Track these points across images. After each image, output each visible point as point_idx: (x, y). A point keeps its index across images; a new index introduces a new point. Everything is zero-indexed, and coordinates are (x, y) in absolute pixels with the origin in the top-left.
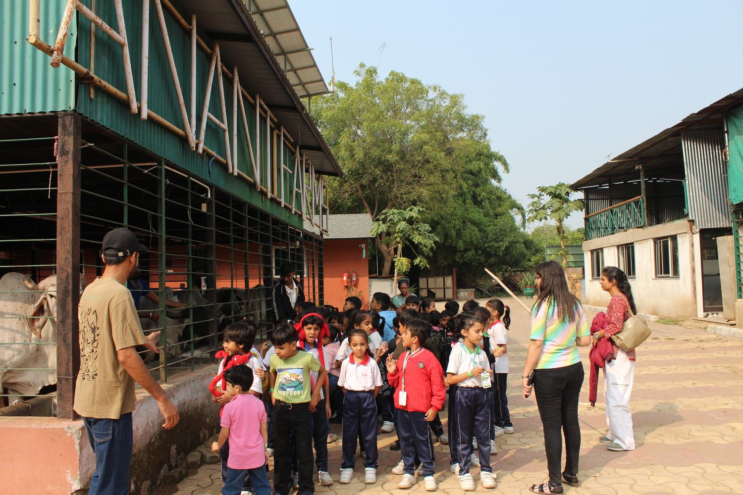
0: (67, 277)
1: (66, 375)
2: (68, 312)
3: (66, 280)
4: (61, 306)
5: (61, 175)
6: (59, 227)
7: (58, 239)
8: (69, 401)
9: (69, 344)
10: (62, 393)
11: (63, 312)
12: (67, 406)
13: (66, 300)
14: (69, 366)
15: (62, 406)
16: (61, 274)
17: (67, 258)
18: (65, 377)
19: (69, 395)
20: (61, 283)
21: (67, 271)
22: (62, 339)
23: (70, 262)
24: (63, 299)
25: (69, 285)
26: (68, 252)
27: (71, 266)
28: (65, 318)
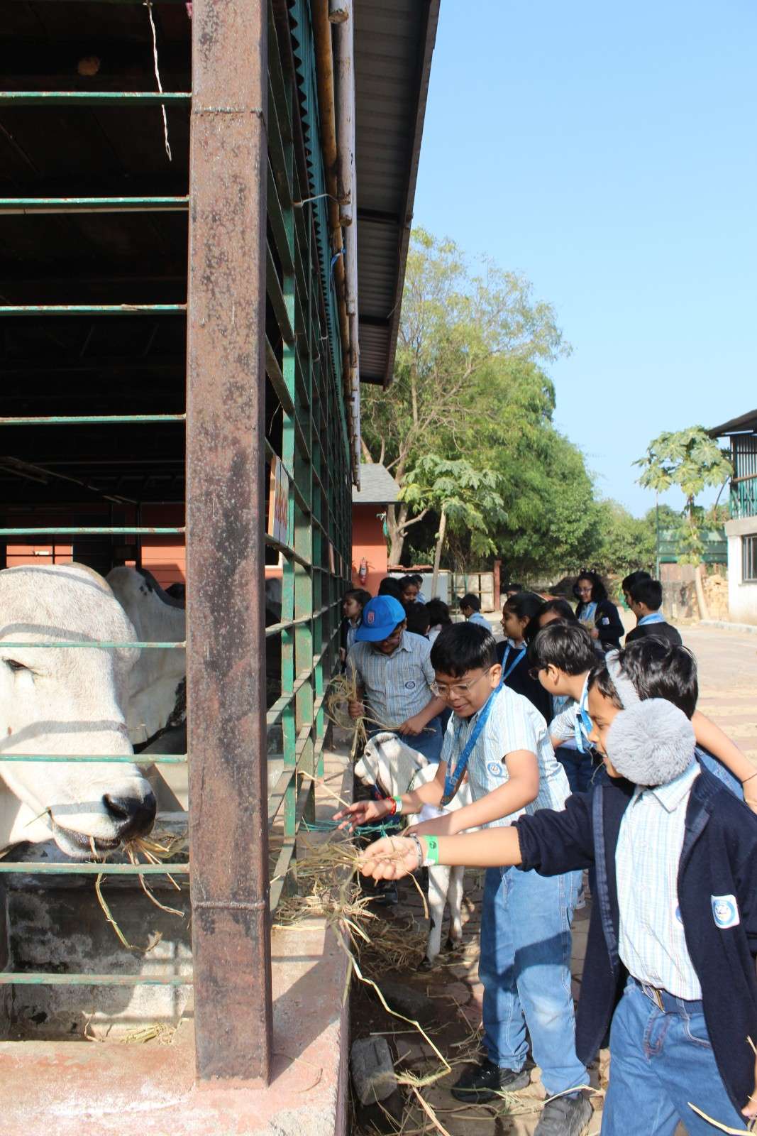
0: (238, 469)
1: (235, 896)
2: (242, 621)
3: (232, 483)
4: (210, 598)
5: (206, 39)
6: (202, 253)
7: (195, 306)
8: (249, 1004)
9: (248, 765)
10: (219, 974)
11: (217, 623)
12: (239, 1025)
13: (231, 571)
14: (249, 858)
15: (221, 1025)
16: (210, 457)
17: (234, 389)
18: (233, 904)
19: (250, 978)
20: (208, 494)
21: (235, 442)
22: (214, 740)
23: (248, 404)
24: (218, 562)
25: (245, 505)
26: (239, 359)
27: (254, 422)
28: (228, 648)
